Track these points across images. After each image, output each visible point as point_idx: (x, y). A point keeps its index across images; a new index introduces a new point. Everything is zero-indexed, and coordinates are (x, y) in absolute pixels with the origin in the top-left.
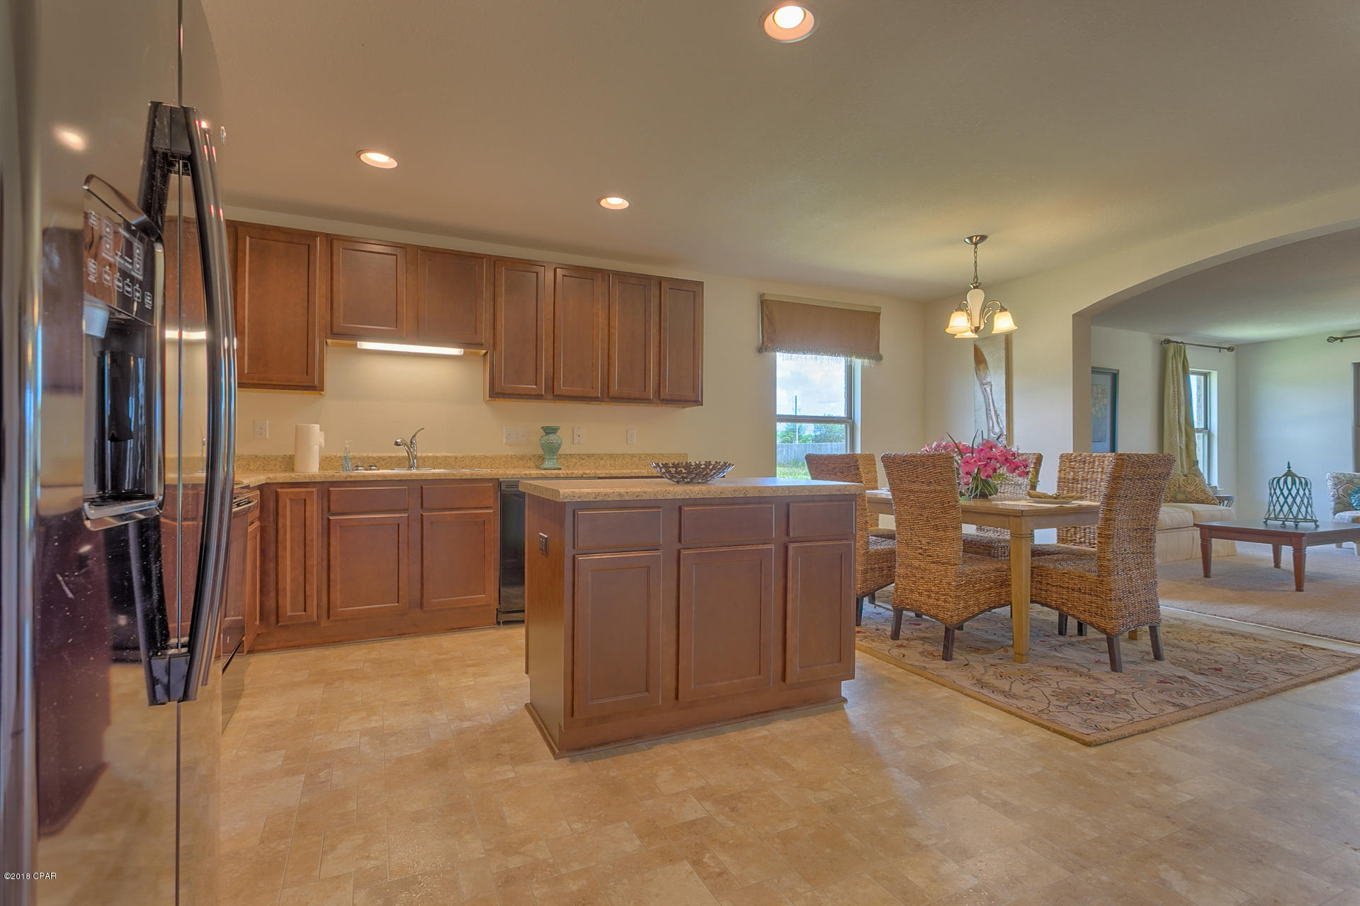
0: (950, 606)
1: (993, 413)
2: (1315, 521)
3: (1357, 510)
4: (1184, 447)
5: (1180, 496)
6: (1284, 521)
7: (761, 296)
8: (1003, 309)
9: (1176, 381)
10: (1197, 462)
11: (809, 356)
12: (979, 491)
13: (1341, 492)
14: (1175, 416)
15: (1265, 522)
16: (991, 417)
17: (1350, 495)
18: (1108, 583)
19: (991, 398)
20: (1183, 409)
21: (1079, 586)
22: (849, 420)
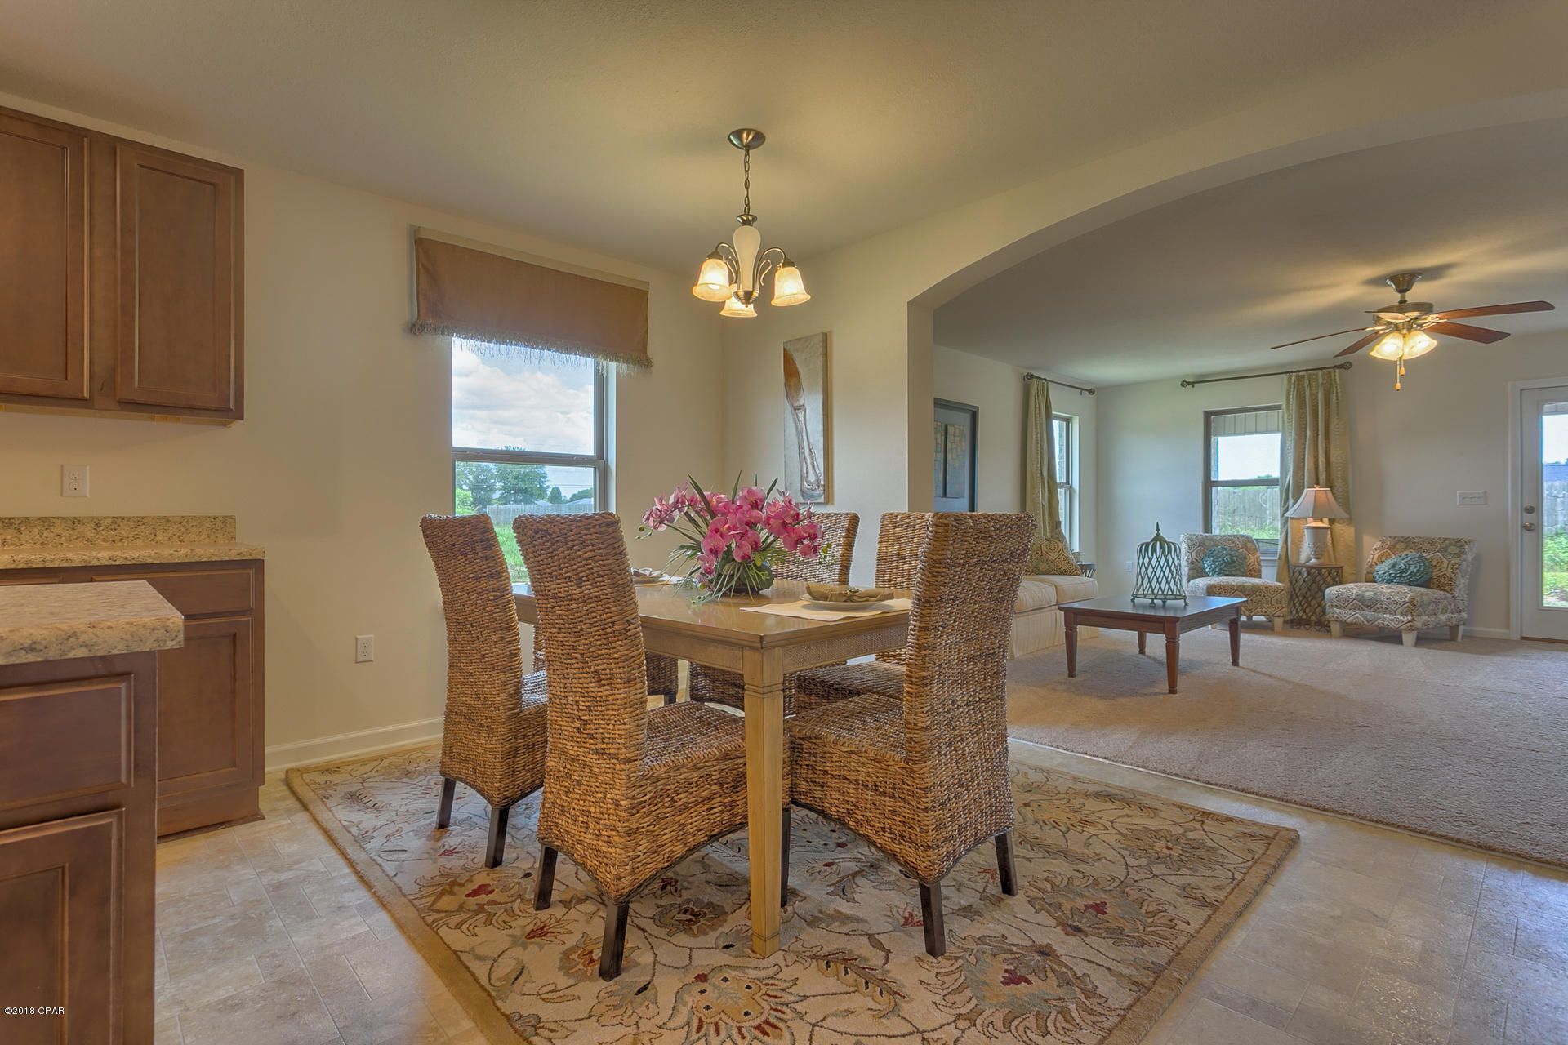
0: (617, 854)
1: (807, 452)
2: (1185, 598)
3: (1209, 576)
4: (1046, 505)
5: (1043, 567)
6: (1153, 599)
7: (415, 232)
8: (788, 263)
9: (1038, 425)
10: (1060, 522)
11: (513, 348)
12: (734, 582)
13: (1194, 556)
14: (1037, 467)
15: (1133, 600)
16: (805, 458)
17: (1202, 559)
18: (922, 776)
19: (804, 429)
20: (1045, 459)
21: (875, 779)
22: (597, 462)
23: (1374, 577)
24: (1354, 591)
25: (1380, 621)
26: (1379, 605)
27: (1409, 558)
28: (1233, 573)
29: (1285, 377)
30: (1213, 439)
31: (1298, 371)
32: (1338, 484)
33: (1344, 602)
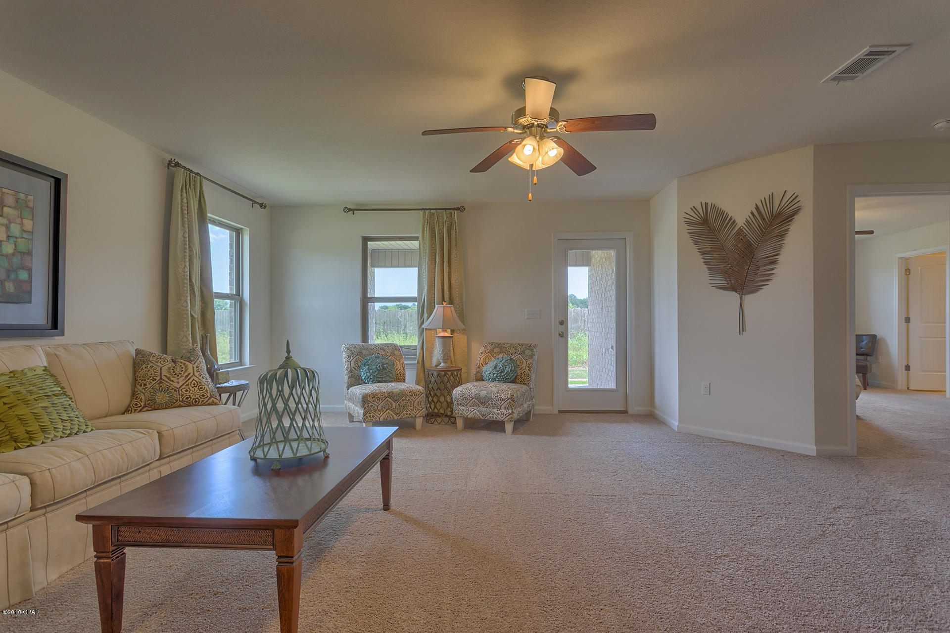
9: (187, 224)
14: (184, 272)
20: (197, 263)
23: (482, 377)
24: (473, 391)
25: (491, 415)
26: (490, 402)
27: (504, 360)
28: (384, 379)
29: (421, 212)
30: (369, 269)
31: (430, 209)
32: (456, 301)
33: (466, 400)
